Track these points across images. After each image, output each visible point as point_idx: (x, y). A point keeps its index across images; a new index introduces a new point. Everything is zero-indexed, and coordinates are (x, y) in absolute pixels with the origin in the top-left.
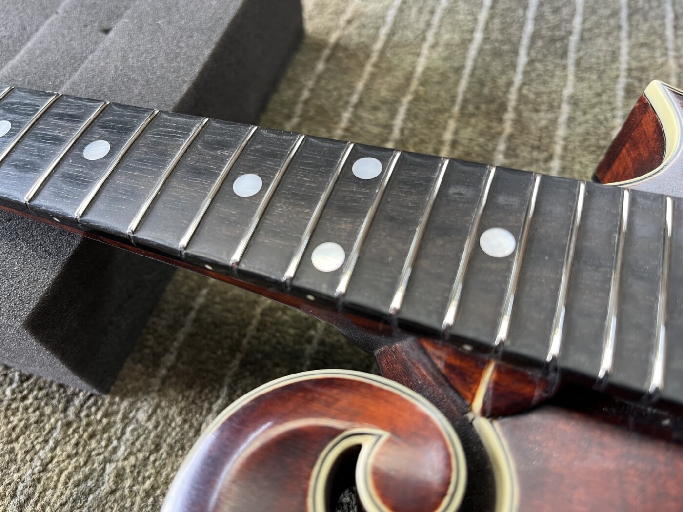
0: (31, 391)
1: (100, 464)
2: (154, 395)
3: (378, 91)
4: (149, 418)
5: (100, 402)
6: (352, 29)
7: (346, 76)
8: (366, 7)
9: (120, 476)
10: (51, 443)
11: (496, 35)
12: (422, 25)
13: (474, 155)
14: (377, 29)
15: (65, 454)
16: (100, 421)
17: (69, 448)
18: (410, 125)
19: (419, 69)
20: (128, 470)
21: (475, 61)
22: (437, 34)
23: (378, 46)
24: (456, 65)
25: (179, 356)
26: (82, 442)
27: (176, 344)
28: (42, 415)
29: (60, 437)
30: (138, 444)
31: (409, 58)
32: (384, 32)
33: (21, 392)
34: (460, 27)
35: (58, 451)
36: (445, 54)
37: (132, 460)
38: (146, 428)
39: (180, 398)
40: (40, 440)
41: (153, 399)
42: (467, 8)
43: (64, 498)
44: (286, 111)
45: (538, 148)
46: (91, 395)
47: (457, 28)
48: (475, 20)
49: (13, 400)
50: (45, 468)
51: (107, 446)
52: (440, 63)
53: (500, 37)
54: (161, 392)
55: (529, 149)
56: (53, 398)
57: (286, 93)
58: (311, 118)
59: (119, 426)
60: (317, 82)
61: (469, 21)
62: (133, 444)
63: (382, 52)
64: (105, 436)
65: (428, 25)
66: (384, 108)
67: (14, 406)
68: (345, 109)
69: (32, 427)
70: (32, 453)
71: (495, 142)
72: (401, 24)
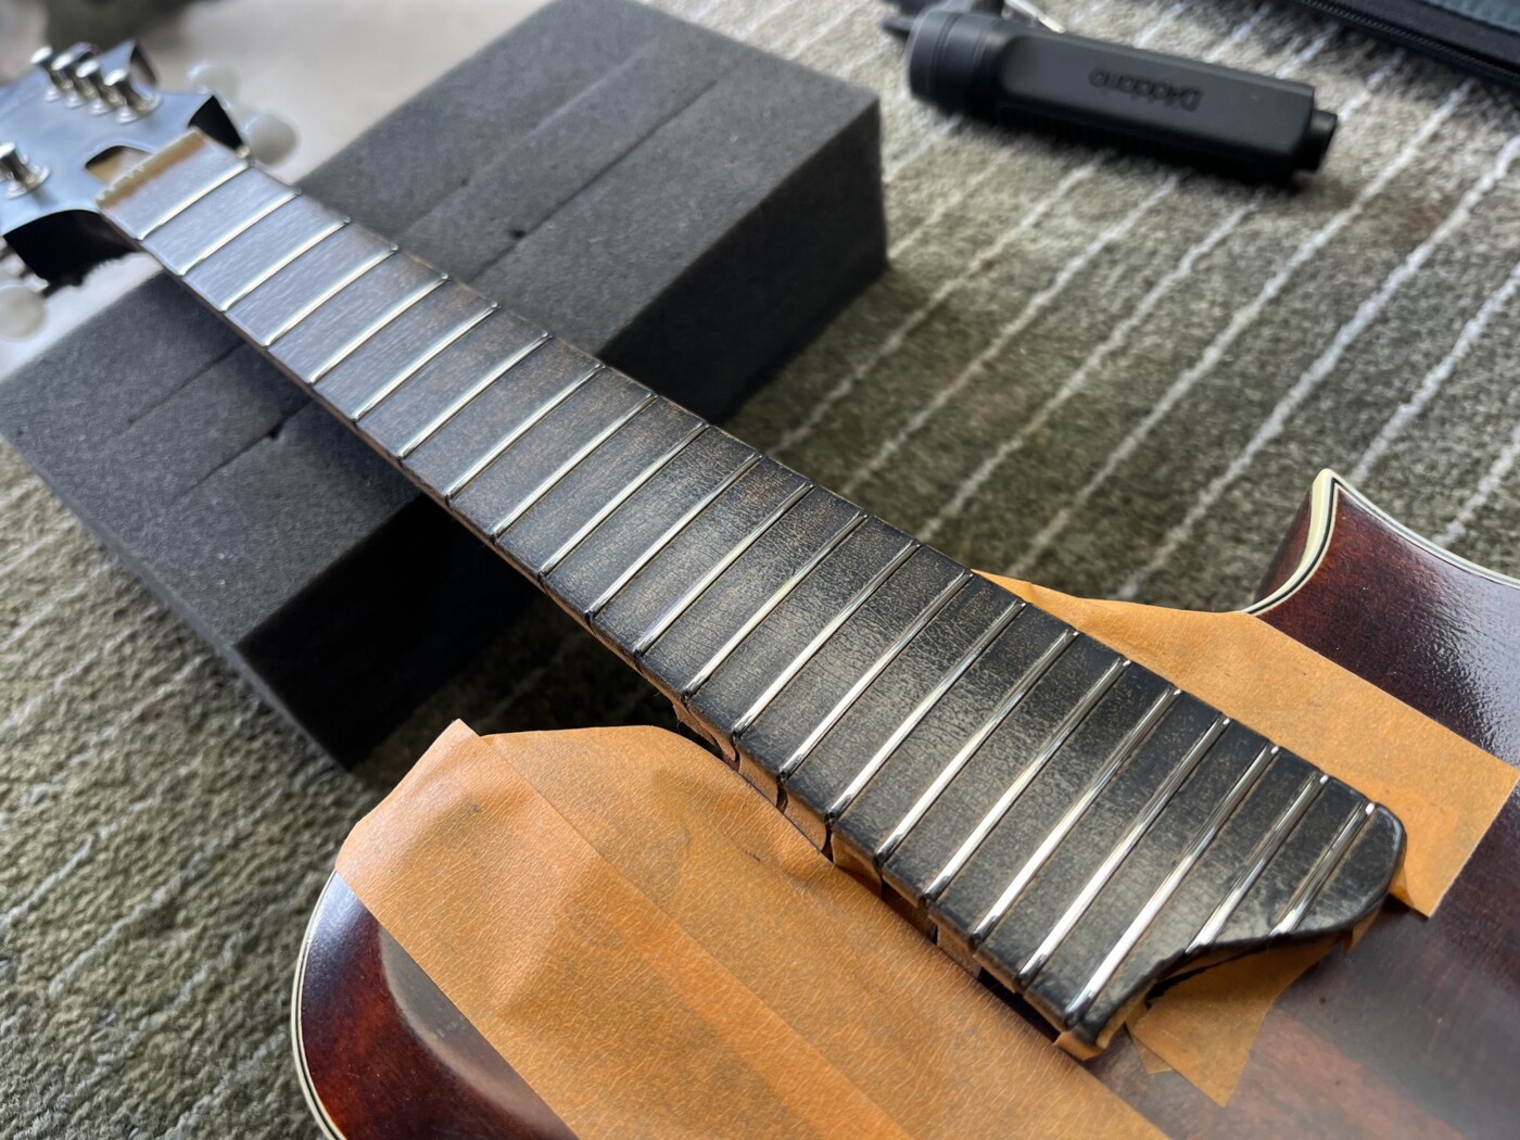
0: (264, 731)
1: (302, 867)
3: (967, 416)
5: (338, 782)
7: (927, 373)
8: (1034, 241)
10: (258, 813)
12: (1116, 306)
14: (1031, 291)
15: (267, 836)
17: (276, 829)
18: (989, 497)
19: (1065, 393)
21: (1177, 405)
22: (1135, 331)
23: (1012, 328)
24: (1136, 402)
28: (263, 770)
29: (272, 809)
31: (1058, 366)
32: (1041, 299)
33: (252, 727)
34: (1188, 326)
35: (262, 828)
36: (1123, 375)
40: (248, 803)
42: (1222, 290)
43: (241, 894)
44: (797, 409)
47: (1181, 329)
48: (1223, 323)
50: (236, 845)
52: (1111, 392)
53: (1253, 370)
56: (286, 752)
57: (813, 378)
58: (831, 435)
60: (875, 370)
61: (1214, 320)
63: (1016, 340)
67: (236, 743)
68: (894, 435)
69: (245, 783)
70: (230, 818)
71: (1122, 577)
72: (1079, 293)
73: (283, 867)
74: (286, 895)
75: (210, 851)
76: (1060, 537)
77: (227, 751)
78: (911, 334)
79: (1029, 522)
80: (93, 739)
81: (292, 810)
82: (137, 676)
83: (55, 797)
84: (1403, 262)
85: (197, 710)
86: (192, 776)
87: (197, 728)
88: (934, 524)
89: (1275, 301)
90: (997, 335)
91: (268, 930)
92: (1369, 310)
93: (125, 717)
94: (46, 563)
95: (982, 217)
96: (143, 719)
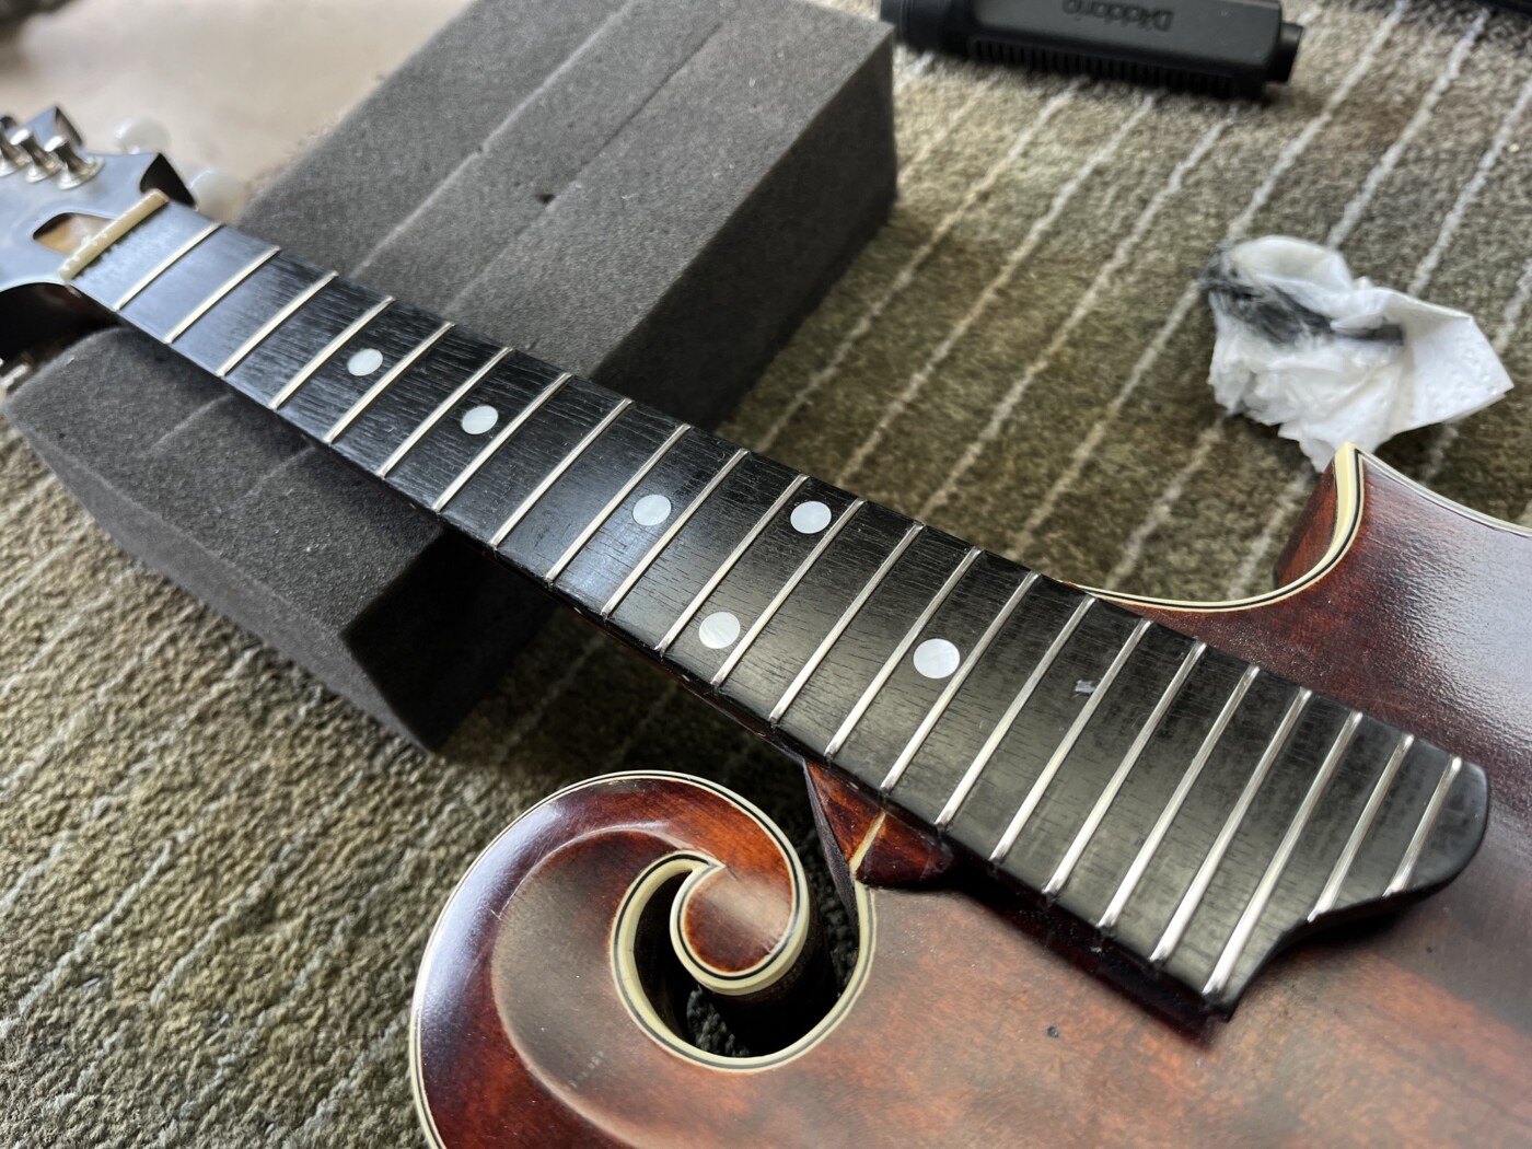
0: (332, 718)
1: (398, 845)
2: (494, 768)
3: (989, 343)
4: (479, 801)
5: (419, 759)
6: (983, 213)
7: (942, 304)
8: (1023, 170)
9: (420, 869)
10: (342, 799)
12: (1115, 226)
13: (1118, 496)
14: (1031, 218)
15: (356, 819)
16: (413, 786)
17: (364, 812)
18: (1024, 418)
19: (1080, 313)
20: (433, 864)
21: (1188, 316)
22: (1137, 248)
23: (1018, 255)
24: (1149, 315)
25: (544, 720)
26: (383, 809)
27: (544, 701)
28: (340, 755)
29: (355, 794)
30: (454, 833)
31: (1069, 288)
32: (1041, 225)
33: (319, 715)
34: (1187, 239)
35: (349, 812)
36: (1134, 291)
37: (442, 852)
38: (471, 814)
39: (528, 783)
40: (329, 790)
41: (491, 774)
42: (1214, 202)
43: (340, 879)
44: (820, 351)
45: (1242, 508)
46: (410, 746)
47: (1181, 242)
49: (306, 725)
50: (325, 831)
51: (413, 823)
52: (1123, 307)
54: (505, 768)
55: (1223, 506)
56: (359, 736)
57: (831, 319)
58: (857, 373)
59: (437, 800)
60: (890, 306)
62: (449, 830)
63: (1023, 267)
64: (415, 809)
65: (1127, 227)
66: (988, 375)
67: (305, 733)
68: (921, 367)
69: (323, 770)
70: (313, 806)
71: (1165, 481)
72: (1077, 216)
73: (380, 848)
74: (387, 875)
75: (299, 842)
76: (1099, 449)
77: (297, 741)
78: (920, 268)
79: (1066, 437)
80: (151, 745)
81: (377, 790)
82: (185, 678)
83: (121, 808)
84: (1378, 163)
85: (258, 704)
86: (265, 770)
87: (261, 723)
88: (976, 448)
89: (1265, 209)
90: (1005, 263)
91: (376, 911)
92: (1354, 210)
93: (181, 721)
94: (63, 576)
95: (969, 151)
96: (201, 719)
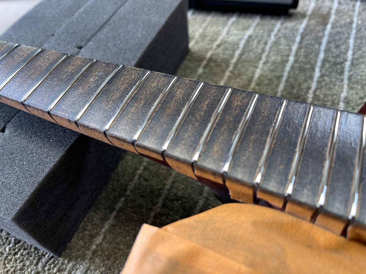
0: (19, 250)
2: (87, 261)
5: (56, 262)
6: (220, 50)
7: (214, 77)
8: (228, 38)
11: (302, 59)
12: (259, 51)
14: (234, 51)
19: (257, 76)
21: (289, 73)
22: (268, 56)
23: (234, 61)
24: (278, 74)
25: (105, 237)
27: (103, 230)
28: (24, 265)
31: (251, 69)
32: (238, 53)
34: (281, 52)
36: (271, 68)
39: (102, 265)
41: (86, 264)
42: (286, 42)
46: (52, 257)
47: (280, 54)
48: (290, 50)
49: (9, 254)
52: (269, 73)
53: (304, 60)
54: (91, 260)
56: (31, 256)
61: (287, 50)
63: (236, 65)
65: (263, 50)
67: (9, 257)
72: (248, 49)
78: (205, 67)
84: (326, 29)
89: (300, 42)
90: (230, 64)
92: (325, 40)
95: (210, 35)
